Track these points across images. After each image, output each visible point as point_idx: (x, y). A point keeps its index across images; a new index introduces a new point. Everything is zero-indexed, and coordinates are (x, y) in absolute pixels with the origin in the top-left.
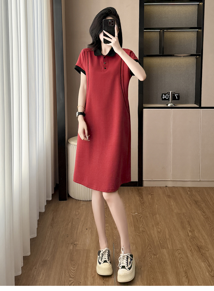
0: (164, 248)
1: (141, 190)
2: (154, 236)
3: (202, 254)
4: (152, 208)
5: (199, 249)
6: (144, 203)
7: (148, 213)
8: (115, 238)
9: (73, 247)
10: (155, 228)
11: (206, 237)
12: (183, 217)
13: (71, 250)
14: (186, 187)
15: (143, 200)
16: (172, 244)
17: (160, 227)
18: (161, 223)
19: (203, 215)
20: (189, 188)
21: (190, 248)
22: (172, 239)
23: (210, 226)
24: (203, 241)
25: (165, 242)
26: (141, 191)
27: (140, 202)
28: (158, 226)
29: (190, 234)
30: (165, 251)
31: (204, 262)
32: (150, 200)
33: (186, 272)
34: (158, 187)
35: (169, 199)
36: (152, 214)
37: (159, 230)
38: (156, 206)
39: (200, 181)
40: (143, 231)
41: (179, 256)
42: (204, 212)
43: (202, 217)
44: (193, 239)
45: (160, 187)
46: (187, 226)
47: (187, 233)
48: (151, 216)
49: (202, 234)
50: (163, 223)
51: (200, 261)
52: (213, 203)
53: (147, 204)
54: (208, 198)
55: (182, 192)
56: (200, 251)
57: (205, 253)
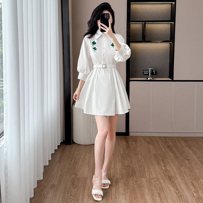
0: (143, 178)
2: (136, 169)
4: (136, 151)
7: (132, 154)
11: (176, 170)
12: (158, 156)
14: (162, 137)
15: (128, 145)
16: (149, 175)
18: (141, 161)
19: (174, 156)
20: (164, 137)
21: (163, 177)
22: (150, 171)
23: (179, 163)
24: (173, 173)
25: (144, 173)
26: (127, 139)
28: (139, 163)
29: (163, 168)
31: (173, 187)
32: (134, 145)
33: (159, 194)
34: (140, 136)
38: (139, 149)
39: (173, 132)
40: (128, 166)
41: (155, 182)
44: (165, 172)
48: (134, 156)
49: (172, 169)
50: (143, 160)
51: (170, 186)
52: (182, 148)
53: (132, 148)
54: (178, 144)
55: (159, 140)
56: (170, 180)
57: (174, 181)
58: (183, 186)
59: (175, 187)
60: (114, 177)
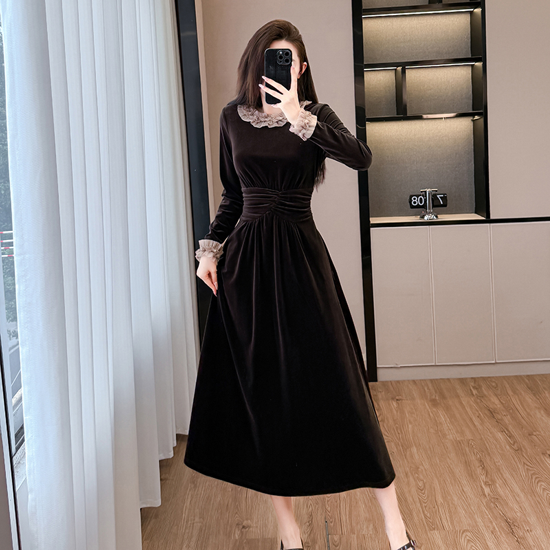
0: (434, 529)
1: (375, 390)
2: (411, 500)
3: (517, 541)
4: (402, 433)
5: (511, 526)
7: (393, 444)
8: (329, 509)
9: (242, 533)
10: (411, 479)
11: (522, 495)
12: (467, 449)
13: (236, 540)
14: (466, 379)
15: (380, 415)
16: (451, 517)
17: (422, 477)
18: (423, 468)
19: (510, 445)
21: (490, 525)
22: (451, 505)
23: (527, 469)
24: (516, 507)
25: (436, 513)
26: (375, 393)
28: (417, 475)
29: (487, 490)
30: (437, 536)
32: (395, 412)
34: (409, 381)
35: (434, 409)
36: (402, 446)
37: (421, 484)
38: (410, 426)
39: (496, 363)
41: (469, 546)
42: (510, 437)
43: (508, 447)
44: (494, 503)
45: (414, 381)
46: (479, 471)
47: (480, 490)
48: (400, 450)
49: (512, 491)
50: (427, 465)
52: (528, 414)
53: (391, 422)
54: (515, 401)
55: (460, 392)
56: (513, 533)
57: (524, 538)
60: (352, 531)
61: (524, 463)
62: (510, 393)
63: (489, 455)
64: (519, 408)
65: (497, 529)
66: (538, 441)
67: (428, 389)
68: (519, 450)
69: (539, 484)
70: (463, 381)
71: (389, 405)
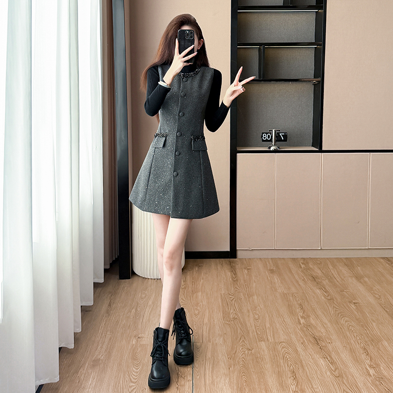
0: (262, 341)
1: (234, 263)
2: (249, 325)
3: (320, 348)
4: (248, 287)
5: (317, 340)
6: (237, 280)
7: (242, 294)
8: (196, 328)
9: (137, 340)
10: (251, 313)
11: (329, 324)
13: (133, 345)
14: (298, 258)
15: (236, 277)
17: (258, 313)
18: (259, 308)
19: (325, 296)
20: (304, 259)
21: (301, 339)
22: (274, 328)
23: (336, 310)
26: (234, 265)
27: (232, 279)
28: (255, 311)
29: (302, 321)
30: (263, 344)
31: (324, 358)
32: (246, 276)
34: (257, 258)
35: (271, 275)
36: (248, 295)
37: (257, 316)
38: (254, 284)
39: (321, 249)
40: (235, 318)
42: (326, 292)
43: (323, 298)
44: (307, 328)
45: (260, 259)
46: (298, 310)
47: (297, 320)
48: (246, 298)
49: (321, 321)
50: (262, 306)
51: (317, 356)
52: (343, 280)
53: (242, 281)
54: (334, 273)
55: (291, 265)
56: (318, 344)
57: (326, 347)
58: (345, 356)
59: (328, 357)
60: (209, 341)
61: (334, 307)
62: (331, 267)
63: (308, 302)
64: (335, 276)
65: (306, 341)
66: (347, 295)
67: (269, 263)
68: (331, 300)
69: (343, 319)
70: (294, 260)
71: (242, 271)
